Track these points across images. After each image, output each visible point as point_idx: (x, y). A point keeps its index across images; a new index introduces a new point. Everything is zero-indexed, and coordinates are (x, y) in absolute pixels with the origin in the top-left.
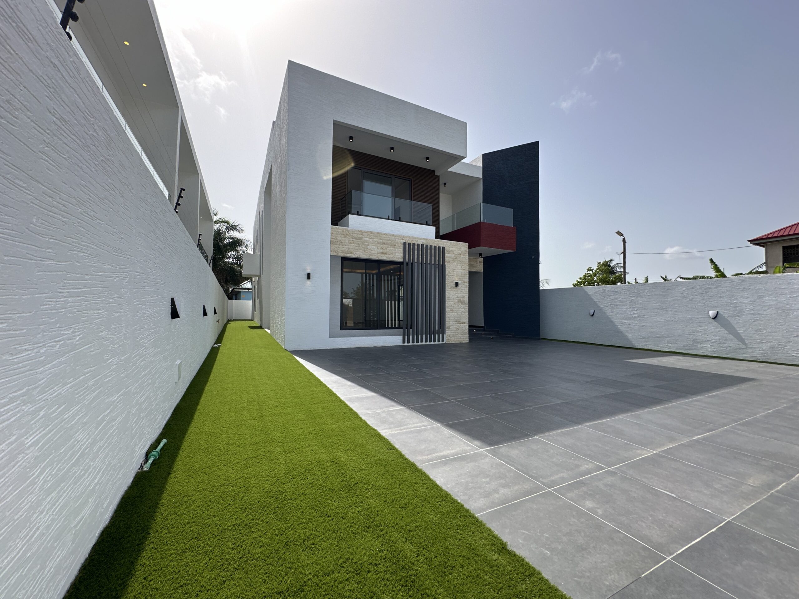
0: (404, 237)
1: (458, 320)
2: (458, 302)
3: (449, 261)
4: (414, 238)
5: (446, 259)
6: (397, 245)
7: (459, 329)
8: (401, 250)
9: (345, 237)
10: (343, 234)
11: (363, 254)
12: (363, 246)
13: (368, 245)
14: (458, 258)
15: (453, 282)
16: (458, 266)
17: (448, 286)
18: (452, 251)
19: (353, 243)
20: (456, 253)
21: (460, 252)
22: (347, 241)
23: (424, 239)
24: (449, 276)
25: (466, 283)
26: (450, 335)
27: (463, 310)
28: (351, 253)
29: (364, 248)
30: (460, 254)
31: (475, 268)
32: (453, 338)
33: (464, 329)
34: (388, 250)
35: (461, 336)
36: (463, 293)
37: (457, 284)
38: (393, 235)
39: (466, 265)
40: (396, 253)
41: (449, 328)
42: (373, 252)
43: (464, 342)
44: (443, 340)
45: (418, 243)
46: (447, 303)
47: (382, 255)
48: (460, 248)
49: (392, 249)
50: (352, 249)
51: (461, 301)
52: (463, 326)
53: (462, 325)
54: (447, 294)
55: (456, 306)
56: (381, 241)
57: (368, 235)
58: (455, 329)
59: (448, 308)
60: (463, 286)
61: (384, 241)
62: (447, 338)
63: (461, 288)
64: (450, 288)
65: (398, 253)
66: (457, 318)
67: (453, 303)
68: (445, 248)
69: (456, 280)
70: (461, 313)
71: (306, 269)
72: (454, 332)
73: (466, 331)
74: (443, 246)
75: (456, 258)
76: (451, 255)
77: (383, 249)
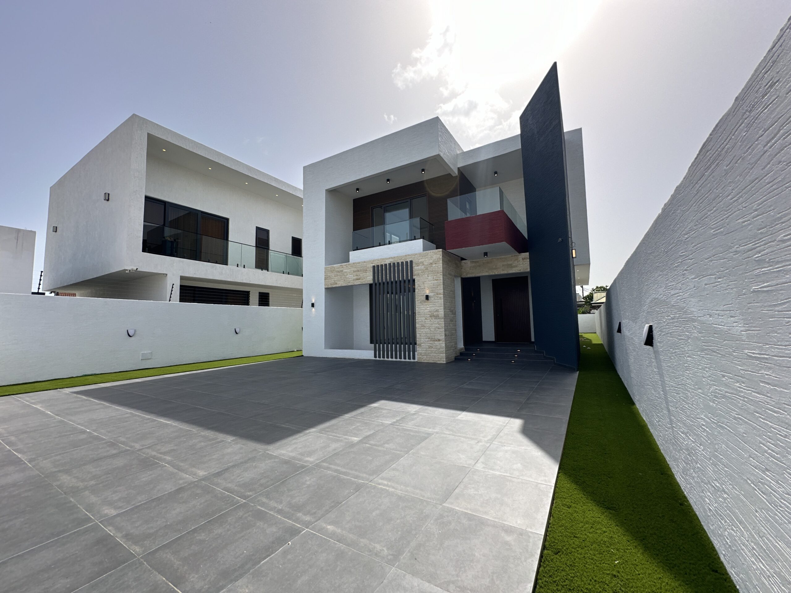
1: (431, 337)
2: (431, 316)
5: (415, 272)
7: (432, 347)
8: (371, 273)
10: (331, 271)
13: (347, 275)
14: (429, 268)
15: (423, 296)
16: (429, 278)
17: (417, 300)
18: (422, 263)
20: (426, 264)
21: (431, 261)
22: (333, 275)
23: (392, 258)
24: (418, 289)
25: (440, 294)
26: (421, 353)
27: (438, 325)
28: (336, 284)
29: (344, 278)
30: (432, 264)
32: (425, 357)
33: (439, 347)
35: (435, 354)
36: (437, 306)
37: (427, 297)
38: (365, 262)
39: (439, 274)
40: (367, 277)
41: (420, 345)
42: (350, 280)
43: (438, 362)
44: (414, 358)
46: (417, 318)
47: (356, 281)
48: (432, 257)
49: (364, 274)
50: (337, 280)
51: (434, 316)
52: (438, 344)
53: (436, 342)
54: (417, 309)
55: (428, 321)
56: (356, 269)
57: (347, 266)
59: (418, 324)
60: (436, 298)
61: (358, 269)
62: (419, 356)
63: (434, 301)
64: (421, 303)
65: (369, 276)
66: (429, 335)
67: (424, 318)
68: (413, 261)
69: (427, 292)
70: (435, 329)
71: (311, 301)
72: (426, 351)
73: (442, 350)
74: (410, 259)
75: (427, 269)
76: (421, 267)
77: (357, 276)
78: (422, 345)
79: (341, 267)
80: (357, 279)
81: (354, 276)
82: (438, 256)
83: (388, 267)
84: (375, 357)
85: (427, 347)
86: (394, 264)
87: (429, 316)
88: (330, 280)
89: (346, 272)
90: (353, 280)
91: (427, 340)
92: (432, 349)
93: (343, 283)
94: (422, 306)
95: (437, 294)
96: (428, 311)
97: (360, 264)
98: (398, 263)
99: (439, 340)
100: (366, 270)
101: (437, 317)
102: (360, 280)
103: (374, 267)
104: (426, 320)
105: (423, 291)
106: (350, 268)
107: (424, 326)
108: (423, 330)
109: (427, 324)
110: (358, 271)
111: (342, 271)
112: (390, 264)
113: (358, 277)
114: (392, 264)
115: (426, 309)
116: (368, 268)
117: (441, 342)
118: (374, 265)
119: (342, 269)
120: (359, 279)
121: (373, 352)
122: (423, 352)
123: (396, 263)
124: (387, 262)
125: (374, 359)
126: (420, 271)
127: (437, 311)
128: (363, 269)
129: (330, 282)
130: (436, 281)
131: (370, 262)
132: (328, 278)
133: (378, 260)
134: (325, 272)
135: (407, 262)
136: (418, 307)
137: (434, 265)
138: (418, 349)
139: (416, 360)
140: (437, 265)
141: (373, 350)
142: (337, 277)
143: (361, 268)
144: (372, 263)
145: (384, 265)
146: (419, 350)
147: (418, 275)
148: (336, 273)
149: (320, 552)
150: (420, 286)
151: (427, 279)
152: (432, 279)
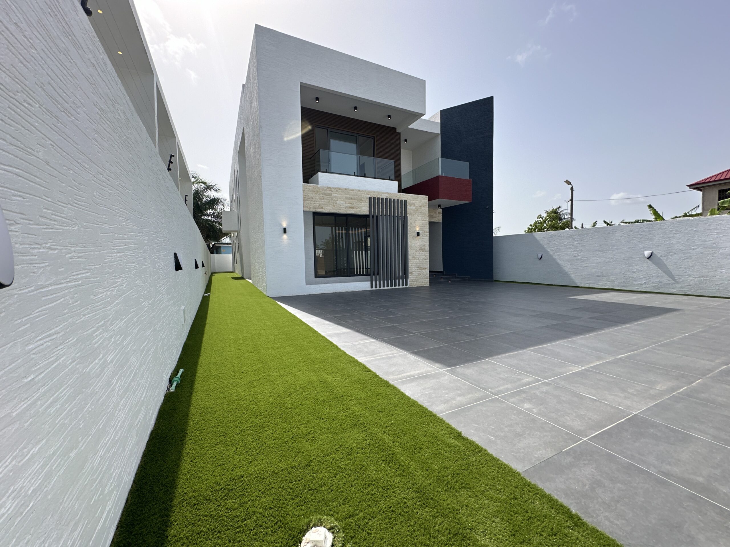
0: (369, 192)
1: (419, 267)
2: (420, 250)
3: (411, 213)
4: (379, 193)
5: (408, 211)
6: (363, 199)
7: (420, 274)
8: (367, 205)
9: (316, 194)
10: (314, 191)
11: (333, 209)
12: (333, 201)
13: (337, 200)
14: (419, 210)
15: (414, 232)
16: (419, 218)
17: (410, 236)
18: (414, 204)
19: (323, 199)
20: (417, 206)
21: (420, 204)
22: (318, 198)
23: (388, 193)
24: (411, 226)
25: (427, 232)
26: (413, 280)
27: (424, 257)
28: (322, 208)
29: (333, 203)
30: (421, 206)
31: (434, 219)
32: (415, 282)
33: (425, 274)
34: (355, 205)
35: (423, 280)
36: (424, 242)
37: (418, 234)
38: (359, 191)
39: (426, 216)
40: (362, 207)
41: (411, 273)
42: (342, 206)
43: (425, 286)
44: (406, 285)
45: (382, 197)
46: (409, 251)
47: (350, 209)
48: (421, 201)
49: (358, 203)
50: (323, 204)
51: (422, 249)
52: (424, 272)
53: (423, 270)
54: (409, 243)
55: (417, 254)
56: (349, 196)
57: (337, 191)
58: (417, 274)
59: (410, 256)
60: (424, 235)
61: (351, 196)
62: (410, 283)
63: (422, 237)
64: (412, 238)
66: (418, 265)
67: (414, 251)
68: (407, 201)
69: (418, 230)
70: (423, 260)
71: (281, 225)
72: (416, 277)
73: (426, 276)
74: (406, 199)
75: (417, 210)
76: (412, 207)
78: (413, 273)
79: (329, 189)
81: (346, 203)
82: (425, 199)
83: (384, 201)
84: (372, 287)
86: (390, 199)
87: (418, 249)
88: (312, 202)
89: (335, 197)
90: (346, 208)
91: (417, 269)
94: (414, 241)
95: (425, 232)
96: (418, 245)
97: (354, 192)
98: (394, 200)
100: (361, 200)
101: (424, 250)
103: (370, 198)
105: (414, 228)
106: (341, 193)
107: (415, 258)
108: (414, 261)
109: (417, 256)
110: (352, 199)
111: (330, 195)
112: (386, 199)
113: (351, 205)
114: (388, 199)
115: (416, 244)
116: (363, 197)
117: (426, 270)
118: (370, 196)
119: (330, 192)
120: (353, 208)
122: (414, 278)
123: (392, 200)
124: (384, 197)
125: (370, 289)
126: (413, 211)
127: (424, 245)
128: (357, 197)
129: (312, 205)
130: (424, 222)
132: (310, 199)
133: (374, 192)
134: (303, 191)
135: (402, 201)
137: (423, 208)
138: (410, 277)
143: (355, 197)
145: (380, 198)
148: (322, 196)
150: (412, 224)
152: (421, 219)
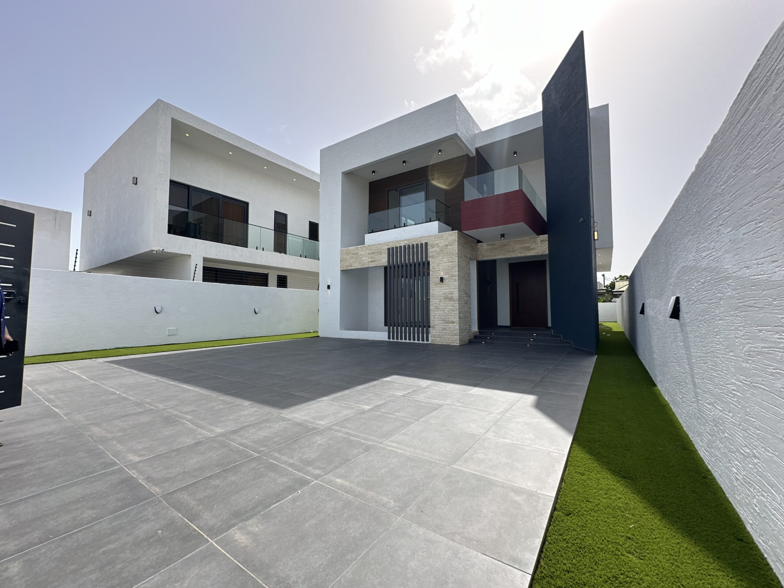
1: (444, 319)
2: (445, 299)
4: (397, 241)
5: (430, 254)
6: (383, 252)
7: (446, 329)
8: (386, 256)
10: (347, 253)
12: (359, 259)
13: (362, 257)
14: (444, 250)
15: (438, 278)
16: (444, 259)
17: (432, 283)
18: (437, 244)
19: (353, 258)
20: (441, 246)
21: (446, 243)
22: (349, 258)
23: (407, 240)
24: (433, 272)
25: (455, 276)
26: (435, 335)
27: (452, 307)
28: (352, 266)
30: (447, 246)
32: (439, 339)
33: (453, 329)
34: (376, 258)
35: (449, 337)
36: (451, 289)
37: (442, 279)
38: (380, 244)
39: (454, 256)
41: (434, 327)
43: (452, 344)
44: (427, 340)
46: (431, 300)
47: (371, 263)
48: (447, 239)
49: (379, 256)
50: (352, 263)
51: (448, 298)
53: (450, 324)
55: (442, 303)
57: (362, 249)
59: (432, 306)
60: (451, 280)
61: (373, 251)
62: (432, 338)
63: (449, 283)
64: (435, 285)
65: (384, 258)
66: (443, 317)
67: (438, 300)
68: (428, 243)
69: (442, 275)
70: (449, 311)
71: (328, 283)
72: (440, 333)
73: (456, 332)
74: (425, 241)
75: (442, 251)
76: (436, 249)
77: (372, 258)
78: (436, 327)
79: (356, 249)
80: (372, 261)
81: (369, 258)
82: (454, 237)
83: (403, 249)
84: (389, 338)
85: (441, 329)
86: (409, 246)
87: (443, 298)
88: (346, 262)
89: (361, 255)
90: (368, 262)
91: (441, 322)
92: (446, 331)
93: (358, 265)
94: (437, 288)
95: (452, 276)
96: (442, 293)
97: (375, 246)
98: (413, 245)
99: (453, 322)
100: (381, 252)
101: (451, 299)
102: (374, 263)
103: (389, 249)
104: (440, 303)
105: (438, 273)
106: (365, 250)
107: (438, 309)
108: (436, 312)
109: (441, 306)
110: (373, 253)
111: (357, 253)
112: (405, 246)
113: (373, 260)
114: (407, 246)
115: (440, 292)
116: (383, 250)
117: (455, 324)
118: (389, 247)
119: (357, 251)
120: (374, 261)
121: (387, 333)
122: (437, 334)
123: (411, 245)
124: (402, 244)
125: (388, 340)
126: (436, 253)
127: (451, 293)
128: (378, 251)
129: (345, 265)
130: (450, 263)
131: (385, 244)
132: (344, 261)
133: (393, 242)
134: (341, 254)
135: (422, 244)
136: (432, 290)
137: (449, 247)
138: (431, 331)
139: (429, 342)
140: (452, 247)
141: (386, 331)
142: (352, 260)
143: (376, 251)
144: (387, 246)
145: (398, 247)
146: (433, 331)
147: (433, 256)
148: (352, 256)
149: (328, 500)
150: (435, 268)
151: (443, 261)
152: (446, 261)
